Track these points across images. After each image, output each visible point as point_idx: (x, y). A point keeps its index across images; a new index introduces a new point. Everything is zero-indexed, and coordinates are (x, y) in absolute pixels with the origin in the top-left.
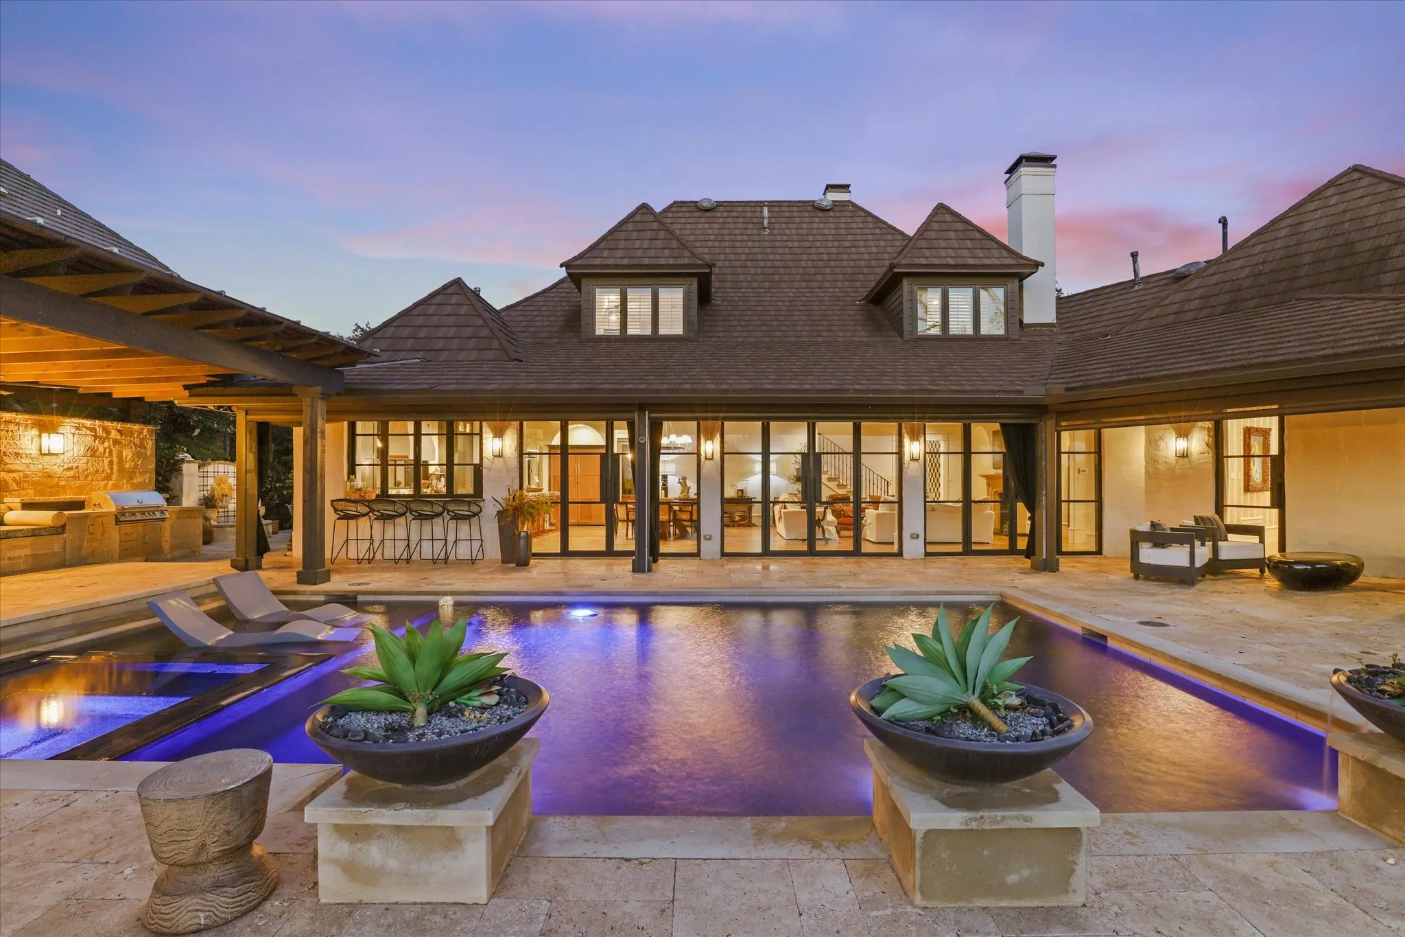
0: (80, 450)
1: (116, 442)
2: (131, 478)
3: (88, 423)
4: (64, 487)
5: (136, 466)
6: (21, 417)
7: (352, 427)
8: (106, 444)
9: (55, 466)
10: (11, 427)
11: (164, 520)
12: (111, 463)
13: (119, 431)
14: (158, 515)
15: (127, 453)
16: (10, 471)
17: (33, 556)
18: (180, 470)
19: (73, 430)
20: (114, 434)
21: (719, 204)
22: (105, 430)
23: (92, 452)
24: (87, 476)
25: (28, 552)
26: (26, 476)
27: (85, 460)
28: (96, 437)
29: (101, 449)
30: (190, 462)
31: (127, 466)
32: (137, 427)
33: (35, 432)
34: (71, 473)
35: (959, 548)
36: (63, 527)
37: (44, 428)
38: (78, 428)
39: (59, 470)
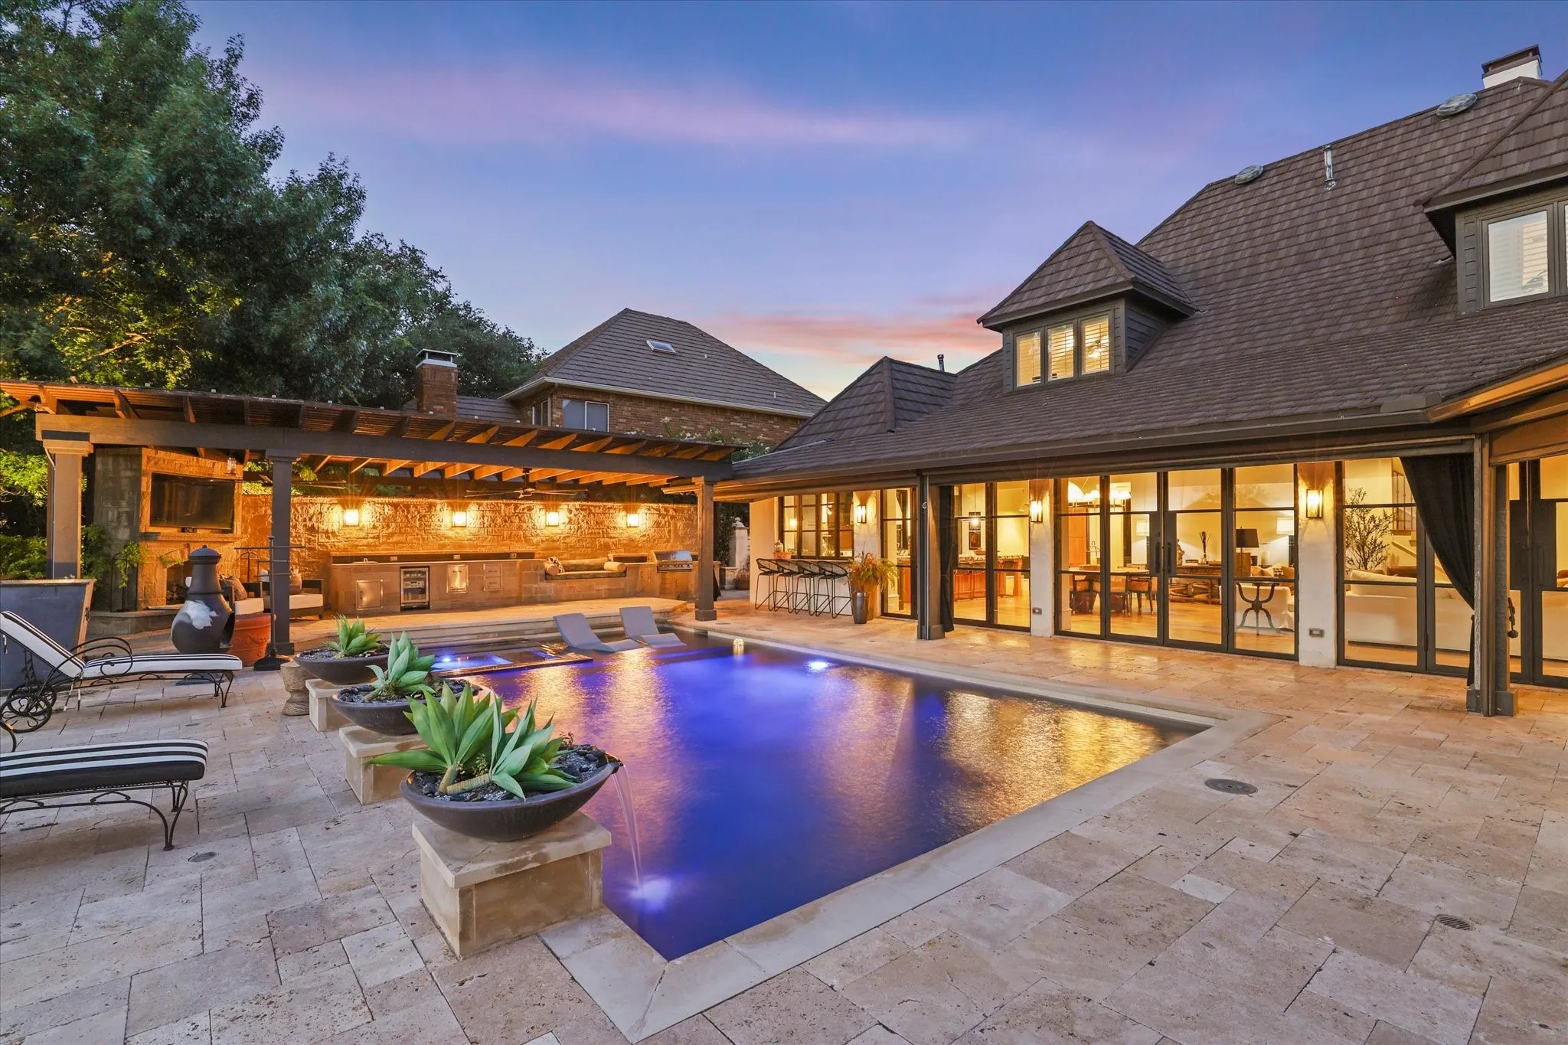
0: (650, 523)
1: (673, 517)
2: (683, 542)
3: (655, 506)
4: (641, 547)
5: (686, 533)
6: (616, 505)
7: (781, 501)
8: (666, 519)
9: (634, 534)
10: (612, 511)
11: (690, 570)
12: (669, 531)
13: (675, 510)
14: (685, 567)
15: (680, 524)
16: (611, 538)
17: (608, 589)
18: (734, 534)
19: (646, 511)
20: (671, 512)
21: (1267, 169)
22: (666, 510)
23: (657, 524)
24: (655, 540)
25: (606, 587)
26: (620, 541)
27: (653, 530)
28: (660, 515)
29: (663, 523)
30: (741, 528)
31: (680, 533)
32: (686, 506)
33: (624, 513)
34: (644, 539)
35: (1411, 659)
36: (625, 572)
37: (628, 510)
38: (649, 510)
39: (638, 537)
